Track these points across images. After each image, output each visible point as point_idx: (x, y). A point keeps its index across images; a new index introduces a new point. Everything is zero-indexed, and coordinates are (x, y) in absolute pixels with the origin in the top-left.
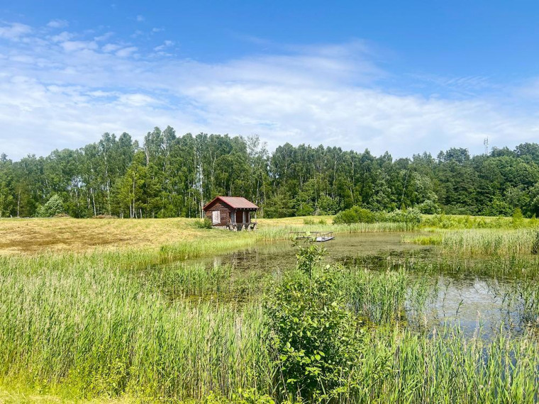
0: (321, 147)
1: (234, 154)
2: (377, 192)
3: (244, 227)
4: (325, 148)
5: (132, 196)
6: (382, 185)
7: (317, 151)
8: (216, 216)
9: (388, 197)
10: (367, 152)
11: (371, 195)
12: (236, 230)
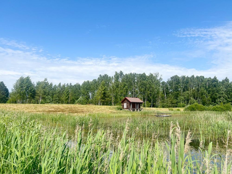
0: (193, 76)
1: (147, 81)
2: (220, 97)
3: (136, 110)
4: (195, 76)
5: (99, 97)
6: (222, 94)
7: (190, 78)
8: (125, 105)
9: (226, 99)
10: (215, 78)
11: (217, 98)
12: (132, 111)
